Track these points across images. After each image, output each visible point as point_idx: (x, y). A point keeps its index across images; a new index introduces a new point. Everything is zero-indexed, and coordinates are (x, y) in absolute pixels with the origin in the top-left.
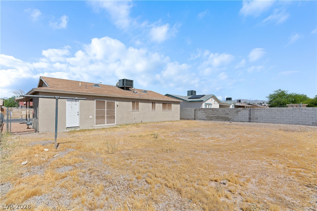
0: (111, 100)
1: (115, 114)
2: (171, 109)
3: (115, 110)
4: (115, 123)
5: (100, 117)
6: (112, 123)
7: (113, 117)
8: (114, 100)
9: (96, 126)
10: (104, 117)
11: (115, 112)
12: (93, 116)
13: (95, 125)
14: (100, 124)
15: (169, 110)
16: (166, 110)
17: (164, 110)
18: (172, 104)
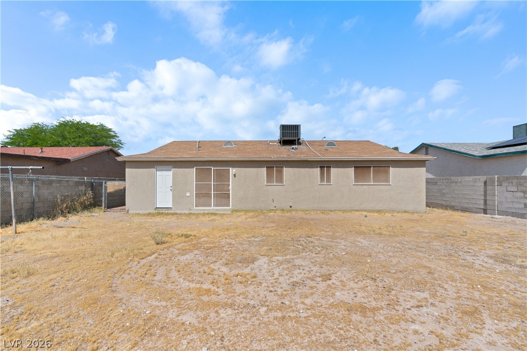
0: (223, 167)
1: (231, 190)
2: (387, 180)
3: (231, 183)
4: (229, 207)
5: (202, 196)
6: (224, 206)
7: (226, 196)
8: (227, 166)
9: (196, 210)
10: (209, 195)
11: (230, 188)
12: (191, 193)
13: (195, 208)
14: (203, 206)
15: (378, 182)
16: (367, 182)
17: (361, 182)
18: (390, 167)
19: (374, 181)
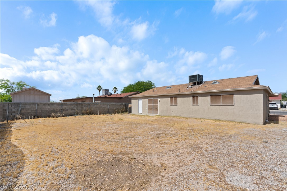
1: (158, 107)
3: (158, 104)
4: (158, 113)
5: (150, 109)
7: (157, 110)
8: (157, 98)
12: (147, 108)
13: (148, 114)
15: (225, 104)
16: (218, 104)
17: (214, 104)
18: (233, 95)
19: (222, 103)
